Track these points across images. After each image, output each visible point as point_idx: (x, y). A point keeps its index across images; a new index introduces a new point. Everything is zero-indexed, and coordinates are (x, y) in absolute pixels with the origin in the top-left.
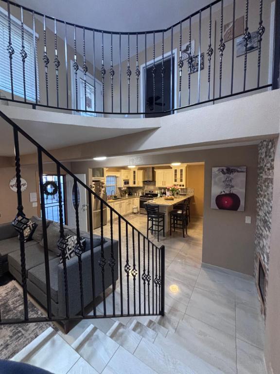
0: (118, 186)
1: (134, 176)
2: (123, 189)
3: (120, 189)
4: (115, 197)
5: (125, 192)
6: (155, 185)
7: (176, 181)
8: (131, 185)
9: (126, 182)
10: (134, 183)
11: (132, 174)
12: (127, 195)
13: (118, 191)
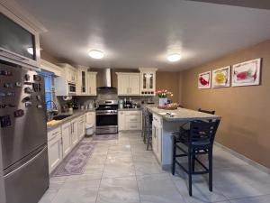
0: (56, 95)
1: (83, 80)
2: (68, 98)
3: (60, 98)
4: (54, 113)
5: (69, 104)
6: (116, 92)
7: (145, 87)
8: (78, 92)
9: (73, 88)
10: (84, 90)
11: (81, 77)
12: (71, 109)
13: (57, 103)
